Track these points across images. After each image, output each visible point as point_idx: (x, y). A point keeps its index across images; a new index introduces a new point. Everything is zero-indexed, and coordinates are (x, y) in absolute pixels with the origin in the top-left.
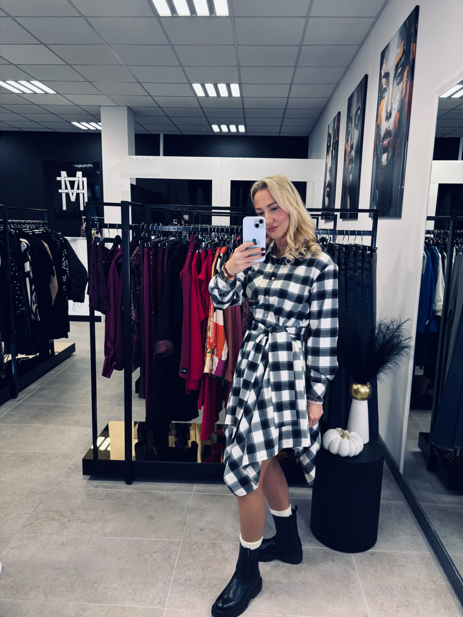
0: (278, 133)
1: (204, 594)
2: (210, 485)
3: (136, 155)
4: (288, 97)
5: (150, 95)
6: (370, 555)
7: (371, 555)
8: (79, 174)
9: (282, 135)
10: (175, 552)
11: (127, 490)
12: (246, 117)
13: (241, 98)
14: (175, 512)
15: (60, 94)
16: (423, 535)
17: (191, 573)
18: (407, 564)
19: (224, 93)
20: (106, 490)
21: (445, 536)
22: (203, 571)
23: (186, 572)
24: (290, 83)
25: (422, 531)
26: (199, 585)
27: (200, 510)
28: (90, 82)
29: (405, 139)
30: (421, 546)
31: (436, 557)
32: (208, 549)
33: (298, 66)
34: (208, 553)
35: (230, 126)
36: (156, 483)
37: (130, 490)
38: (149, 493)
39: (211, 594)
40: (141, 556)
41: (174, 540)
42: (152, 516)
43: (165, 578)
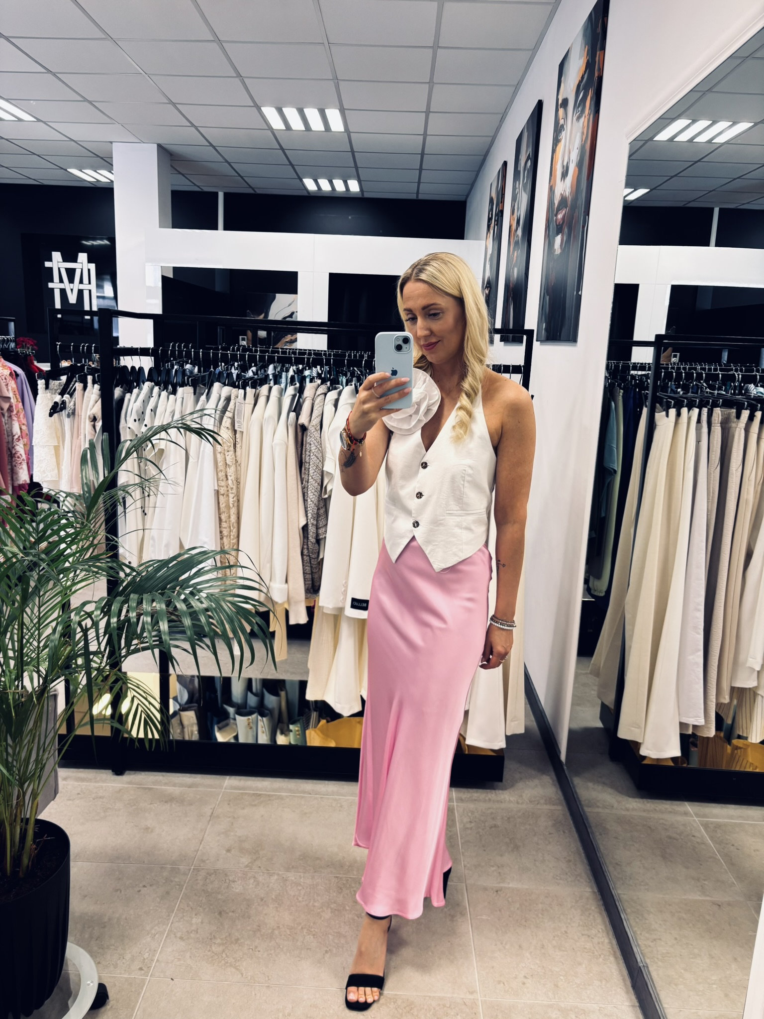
0: (415, 195)
1: (216, 954)
2: (253, 778)
3: (175, 226)
4: (425, 135)
5: (193, 125)
6: (493, 893)
7: (496, 893)
8: (83, 257)
9: (421, 197)
10: (179, 885)
11: (116, 785)
12: (359, 166)
13: (346, 134)
14: (188, 821)
15: (42, 121)
16: (585, 861)
17: (200, 920)
18: (551, 908)
19: (317, 125)
20: (79, 785)
21: (619, 863)
22: (221, 917)
23: (192, 918)
24: (425, 110)
25: (583, 855)
26: (211, 939)
27: (229, 819)
28: (90, 102)
29: (584, 212)
30: (578, 878)
31: (599, 897)
32: (234, 881)
33: (435, 82)
34: (233, 888)
35: (333, 181)
36: (164, 774)
37: (120, 785)
38: (150, 789)
39: (228, 954)
40: (121, 892)
41: (181, 867)
42: (149, 828)
43: (156, 928)
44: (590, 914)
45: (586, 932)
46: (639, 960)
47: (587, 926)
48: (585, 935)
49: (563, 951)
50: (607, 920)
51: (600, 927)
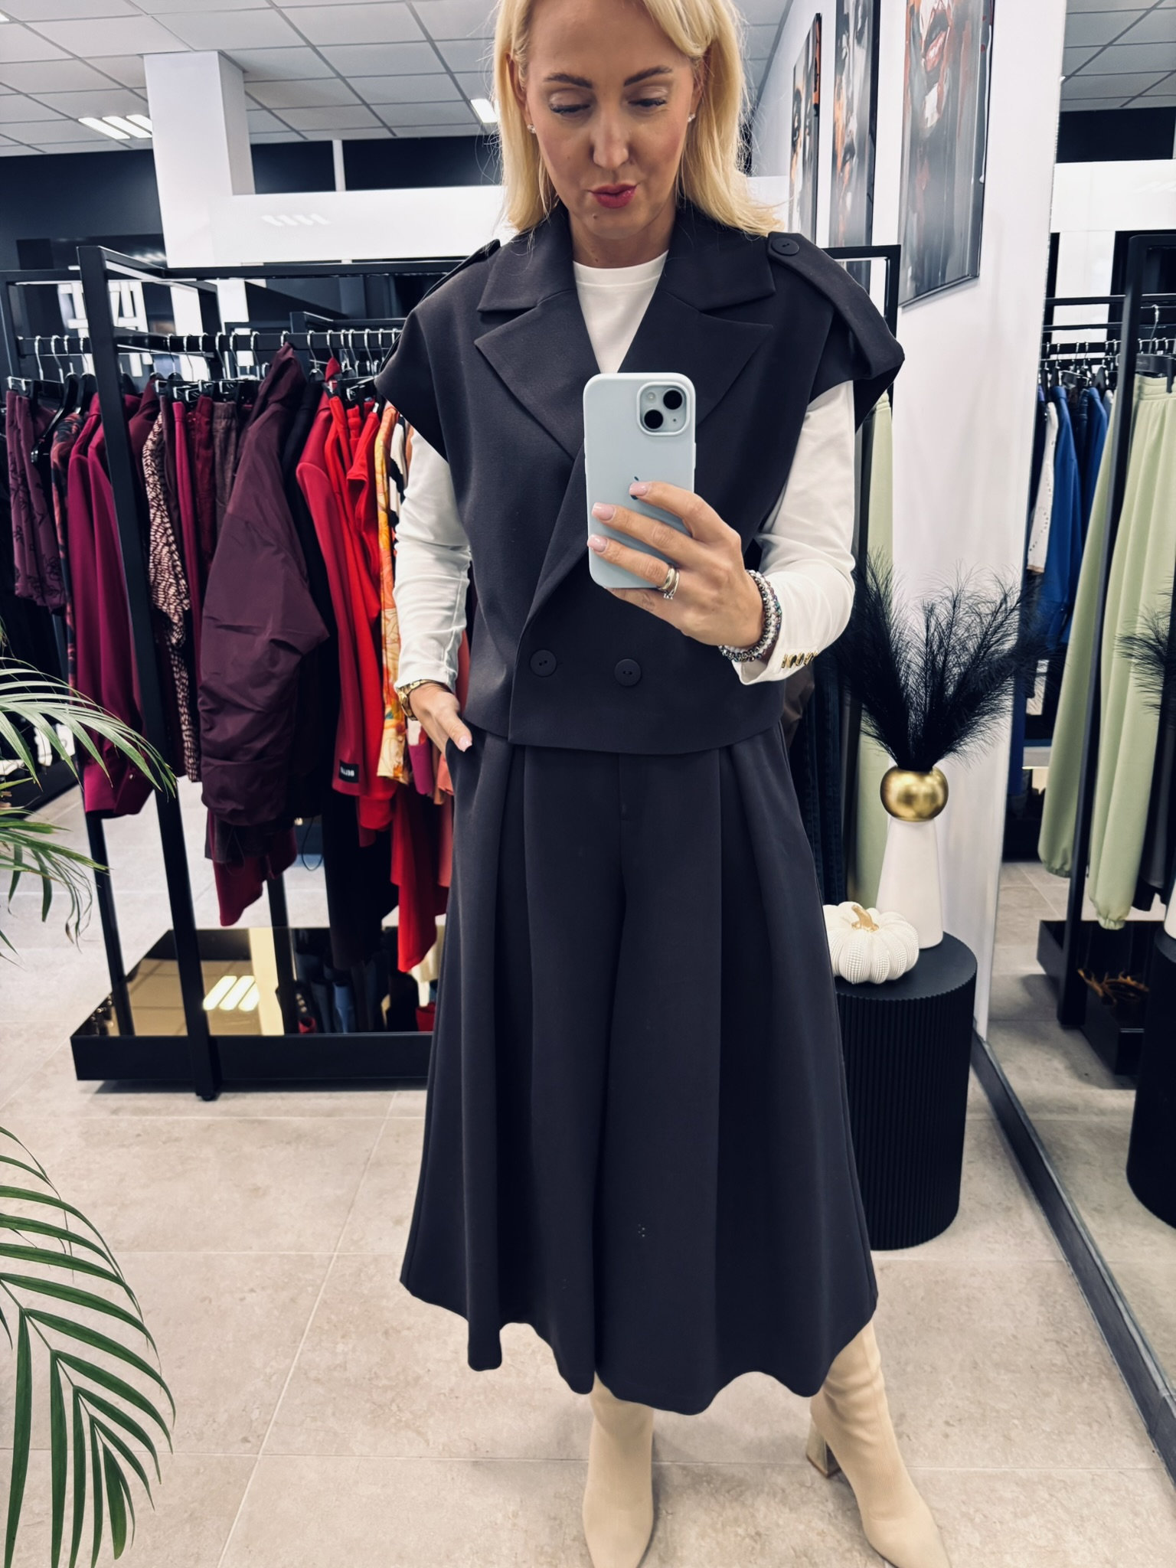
1: (380, 1405)
5: (273, 6)
10: (313, 1286)
11: (203, 1118)
14: (327, 1174)
15: (19, 22)
16: (1038, 1208)
17: (351, 1346)
20: (140, 1120)
21: (1099, 1208)
23: (336, 1344)
25: (1032, 1196)
26: (369, 1380)
29: (984, 19)
30: (1029, 1239)
31: (1070, 1271)
36: (283, 1093)
37: (210, 1118)
38: (260, 1122)
39: (401, 1405)
40: (210, 1301)
41: (316, 1254)
42: (259, 1188)
43: (273, 1363)
44: (1055, 1302)
45: (1052, 1336)
46: (1160, 1385)
47: (1052, 1325)
48: (1052, 1340)
49: (1014, 1371)
50: (1088, 1311)
51: (1079, 1325)
